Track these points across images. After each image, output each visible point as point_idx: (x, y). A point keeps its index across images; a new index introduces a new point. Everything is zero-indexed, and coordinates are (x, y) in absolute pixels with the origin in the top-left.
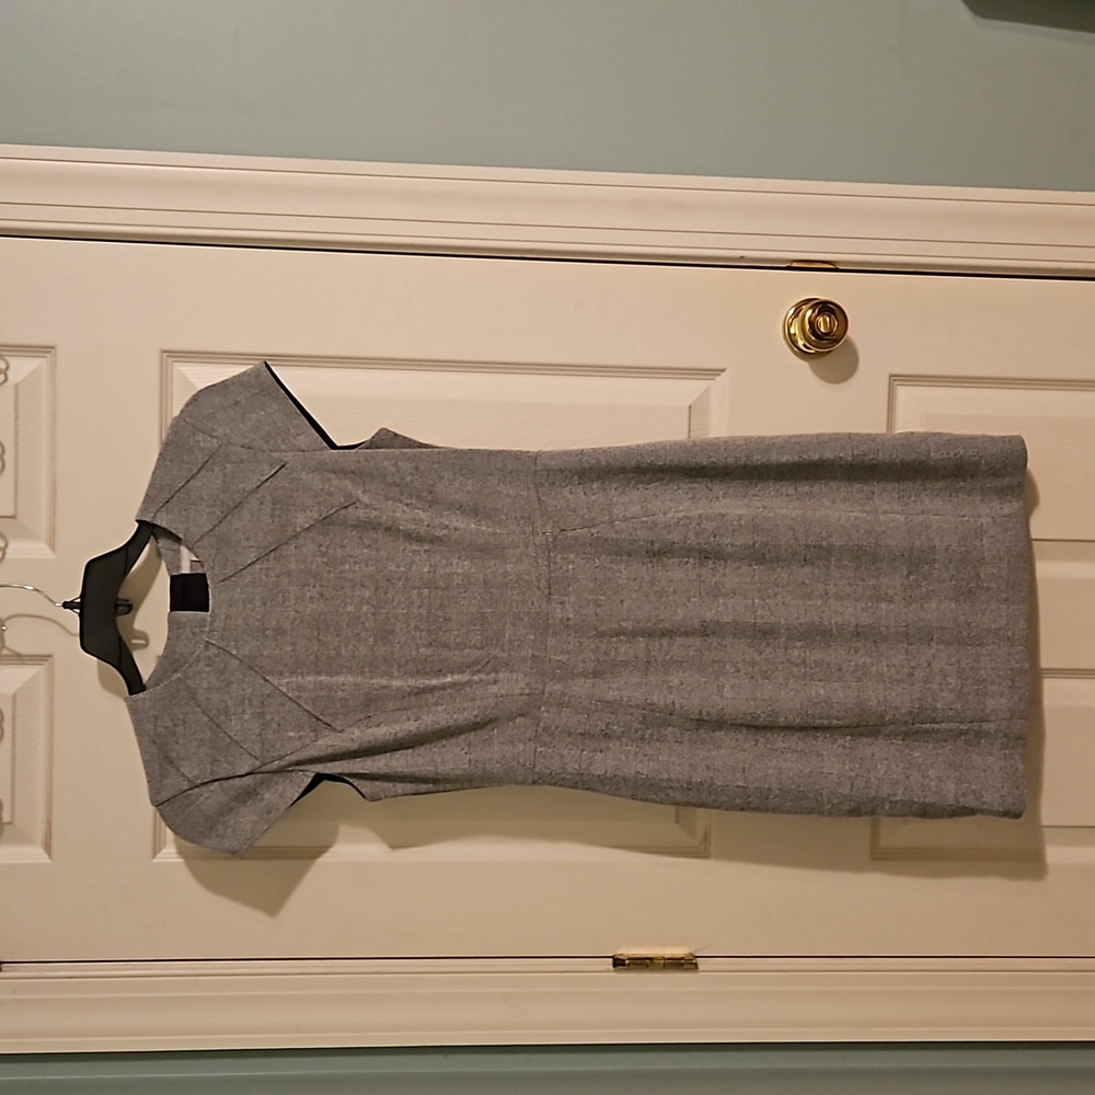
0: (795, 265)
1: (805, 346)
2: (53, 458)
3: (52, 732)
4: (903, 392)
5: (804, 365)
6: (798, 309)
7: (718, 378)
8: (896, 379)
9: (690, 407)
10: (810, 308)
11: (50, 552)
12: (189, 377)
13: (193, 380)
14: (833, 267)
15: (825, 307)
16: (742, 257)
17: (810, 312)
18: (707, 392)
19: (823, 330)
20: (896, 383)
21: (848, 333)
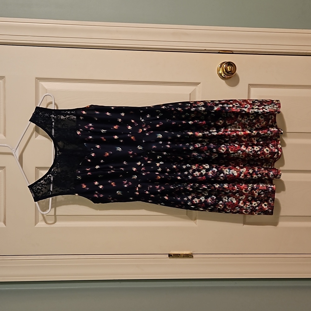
0: (221, 52)
1: (224, 75)
2: (5, 109)
3: (5, 189)
4: (252, 89)
5: (223, 81)
6: (221, 65)
7: (198, 86)
8: (250, 85)
9: (190, 94)
10: (225, 64)
11: (4, 137)
12: (44, 86)
13: (45, 87)
14: (232, 52)
15: (229, 64)
16: (205, 49)
17: (225, 65)
18: (195, 90)
19: (229, 70)
20: (250, 87)
21: (236, 72)
